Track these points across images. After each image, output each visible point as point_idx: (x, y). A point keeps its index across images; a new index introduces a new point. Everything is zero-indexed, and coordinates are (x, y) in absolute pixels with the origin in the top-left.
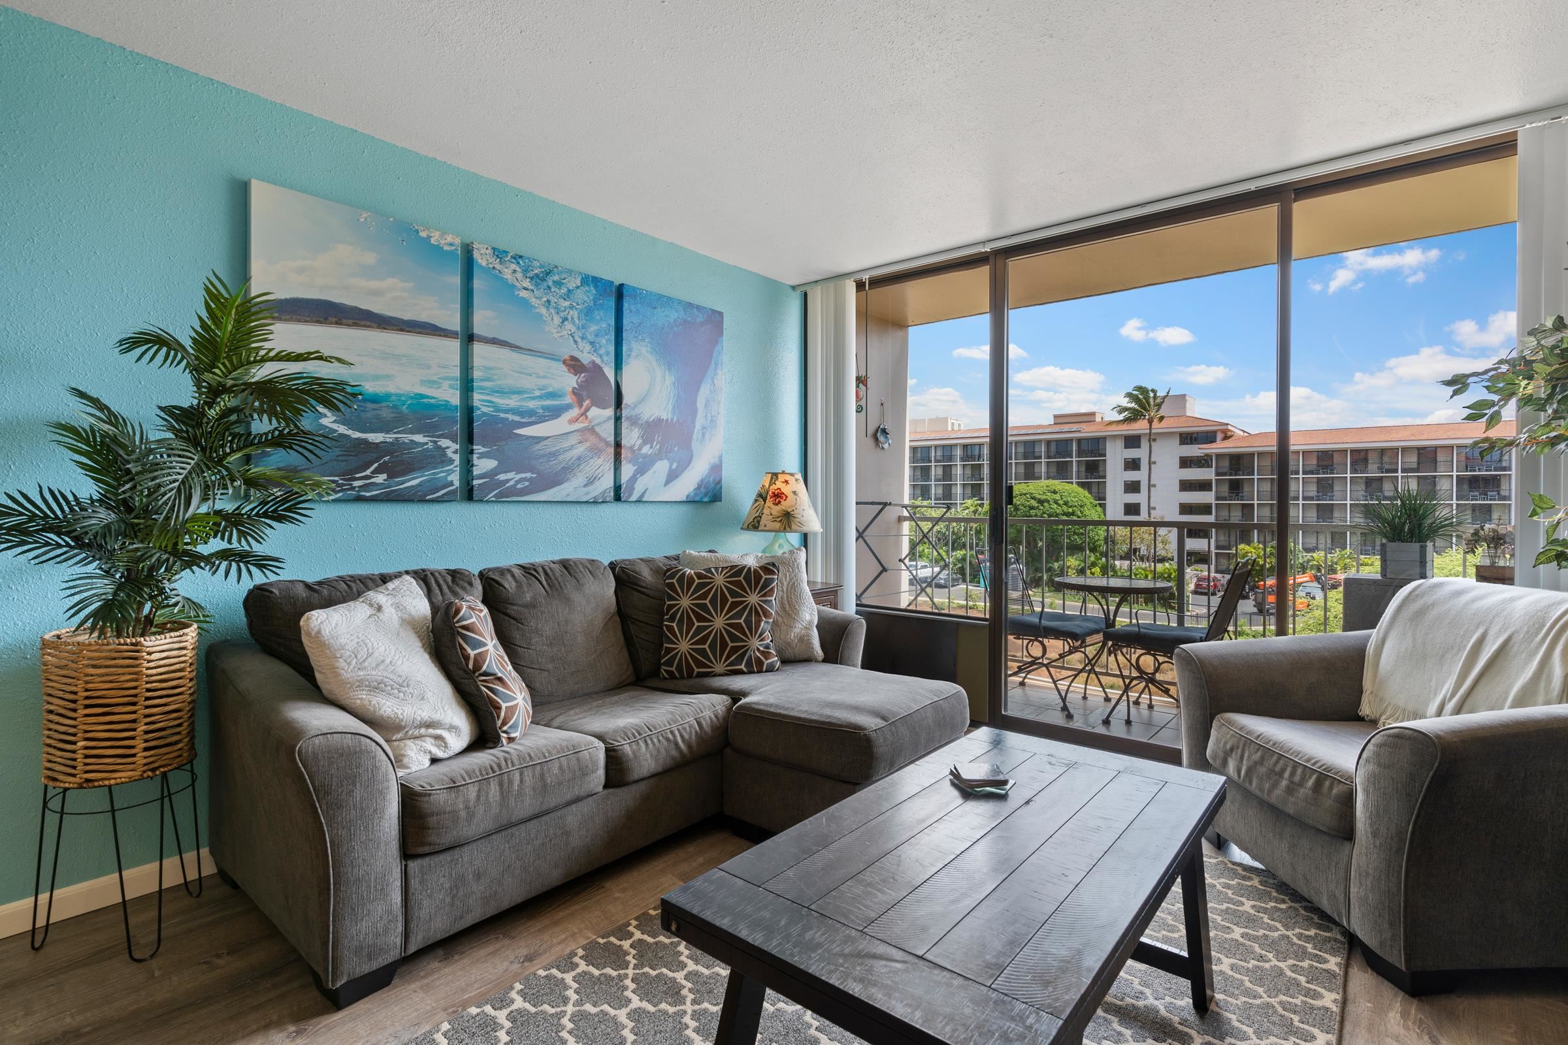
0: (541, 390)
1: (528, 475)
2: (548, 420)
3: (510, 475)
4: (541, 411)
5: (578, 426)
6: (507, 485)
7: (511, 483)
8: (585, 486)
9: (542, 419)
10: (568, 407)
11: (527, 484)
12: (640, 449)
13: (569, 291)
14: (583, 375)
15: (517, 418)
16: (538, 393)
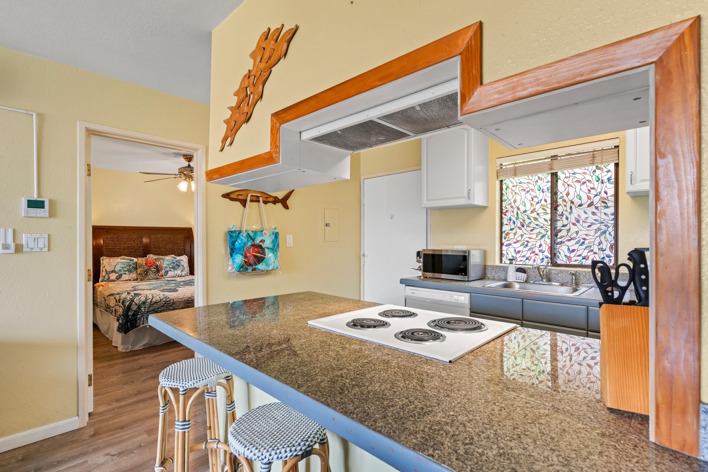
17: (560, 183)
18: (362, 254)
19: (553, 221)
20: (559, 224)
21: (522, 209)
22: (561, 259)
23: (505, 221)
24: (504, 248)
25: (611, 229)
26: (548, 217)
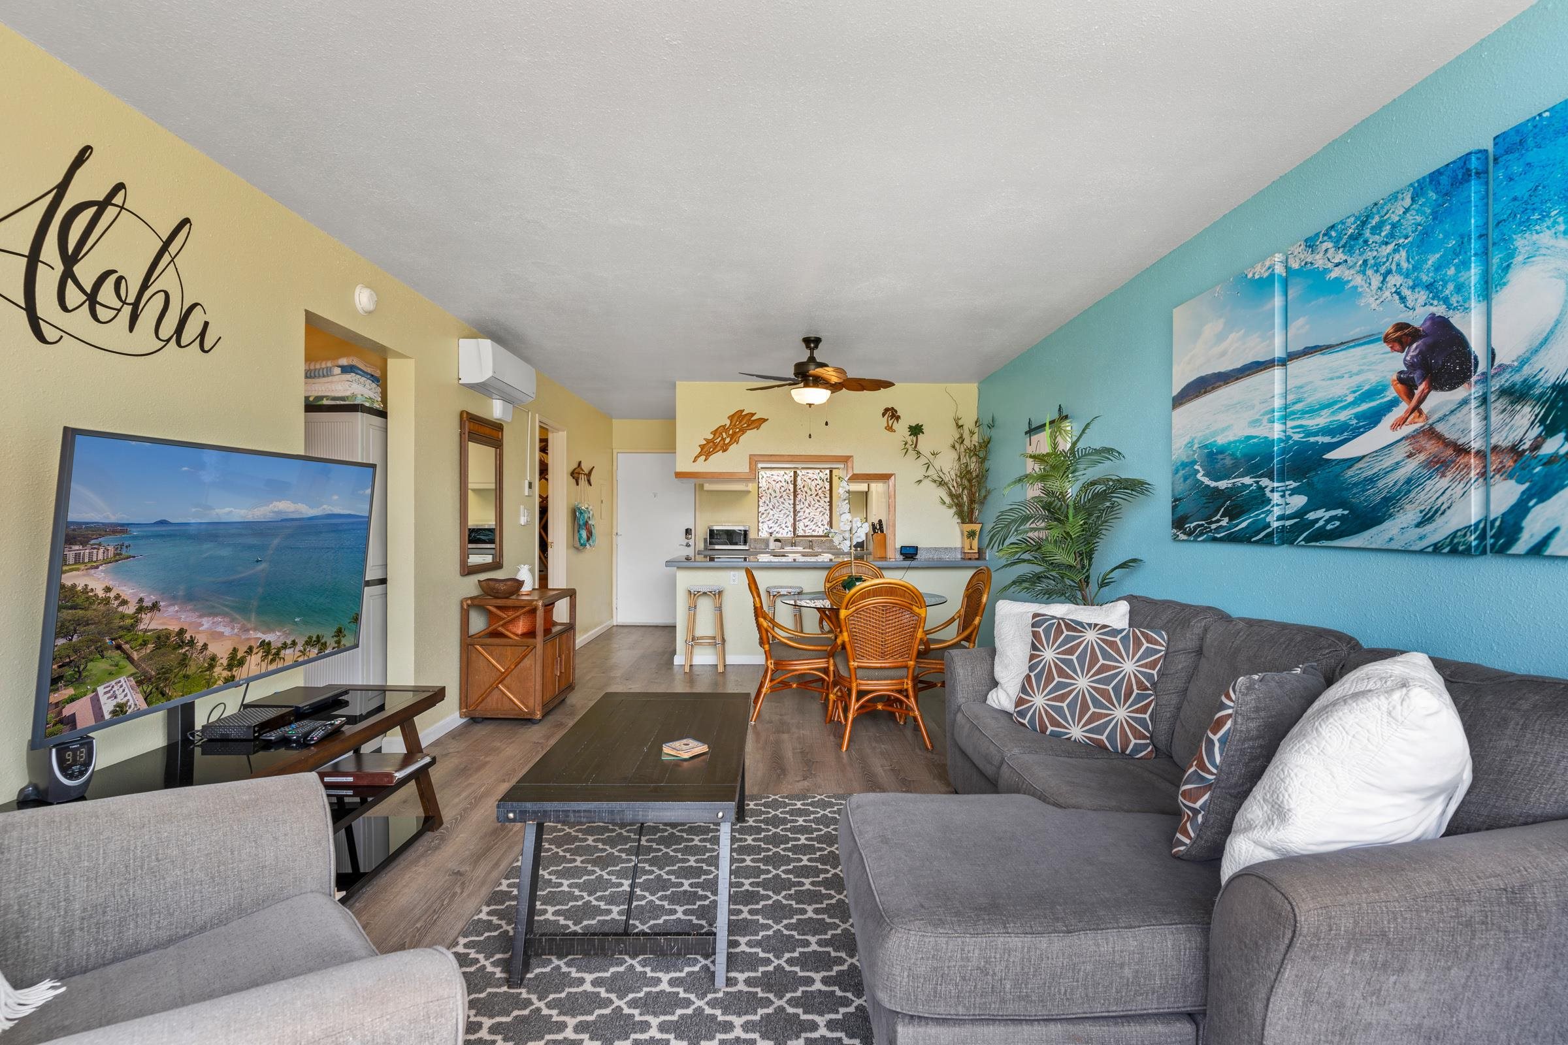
0: (1354, 392)
1: (1339, 512)
2: (1363, 433)
3: (1320, 513)
4: (1355, 421)
5: (1407, 430)
6: (1317, 526)
7: (1321, 523)
8: (1418, 525)
9: (1356, 432)
10: (1393, 404)
11: (1338, 523)
12: (1536, 447)
13: (1394, 226)
14: (1415, 345)
15: (1327, 439)
16: (1350, 399)
17: (799, 479)
18: (614, 533)
19: (794, 504)
20: (798, 508)
21: (774, 495)
22: (800, 532)
23: (761, 504)
24: (760, 525)
25: (828, 512)
26: (792, 502)
